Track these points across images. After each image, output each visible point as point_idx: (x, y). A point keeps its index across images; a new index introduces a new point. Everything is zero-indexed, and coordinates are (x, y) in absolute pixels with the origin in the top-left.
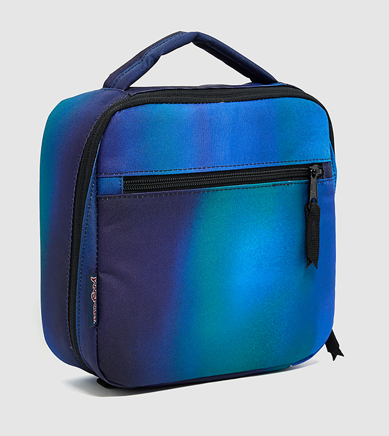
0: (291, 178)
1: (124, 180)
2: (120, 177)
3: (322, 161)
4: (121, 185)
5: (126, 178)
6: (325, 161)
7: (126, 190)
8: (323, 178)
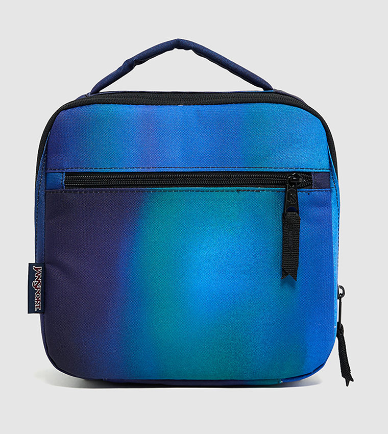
0: (264, 185)
1: (66, 175)
2: (62, 173)
3: (311, 171)
4: (62, 180)
5: (68, 174)
6: (314, 170)
7: (67, 186)
8: (311, 188)
